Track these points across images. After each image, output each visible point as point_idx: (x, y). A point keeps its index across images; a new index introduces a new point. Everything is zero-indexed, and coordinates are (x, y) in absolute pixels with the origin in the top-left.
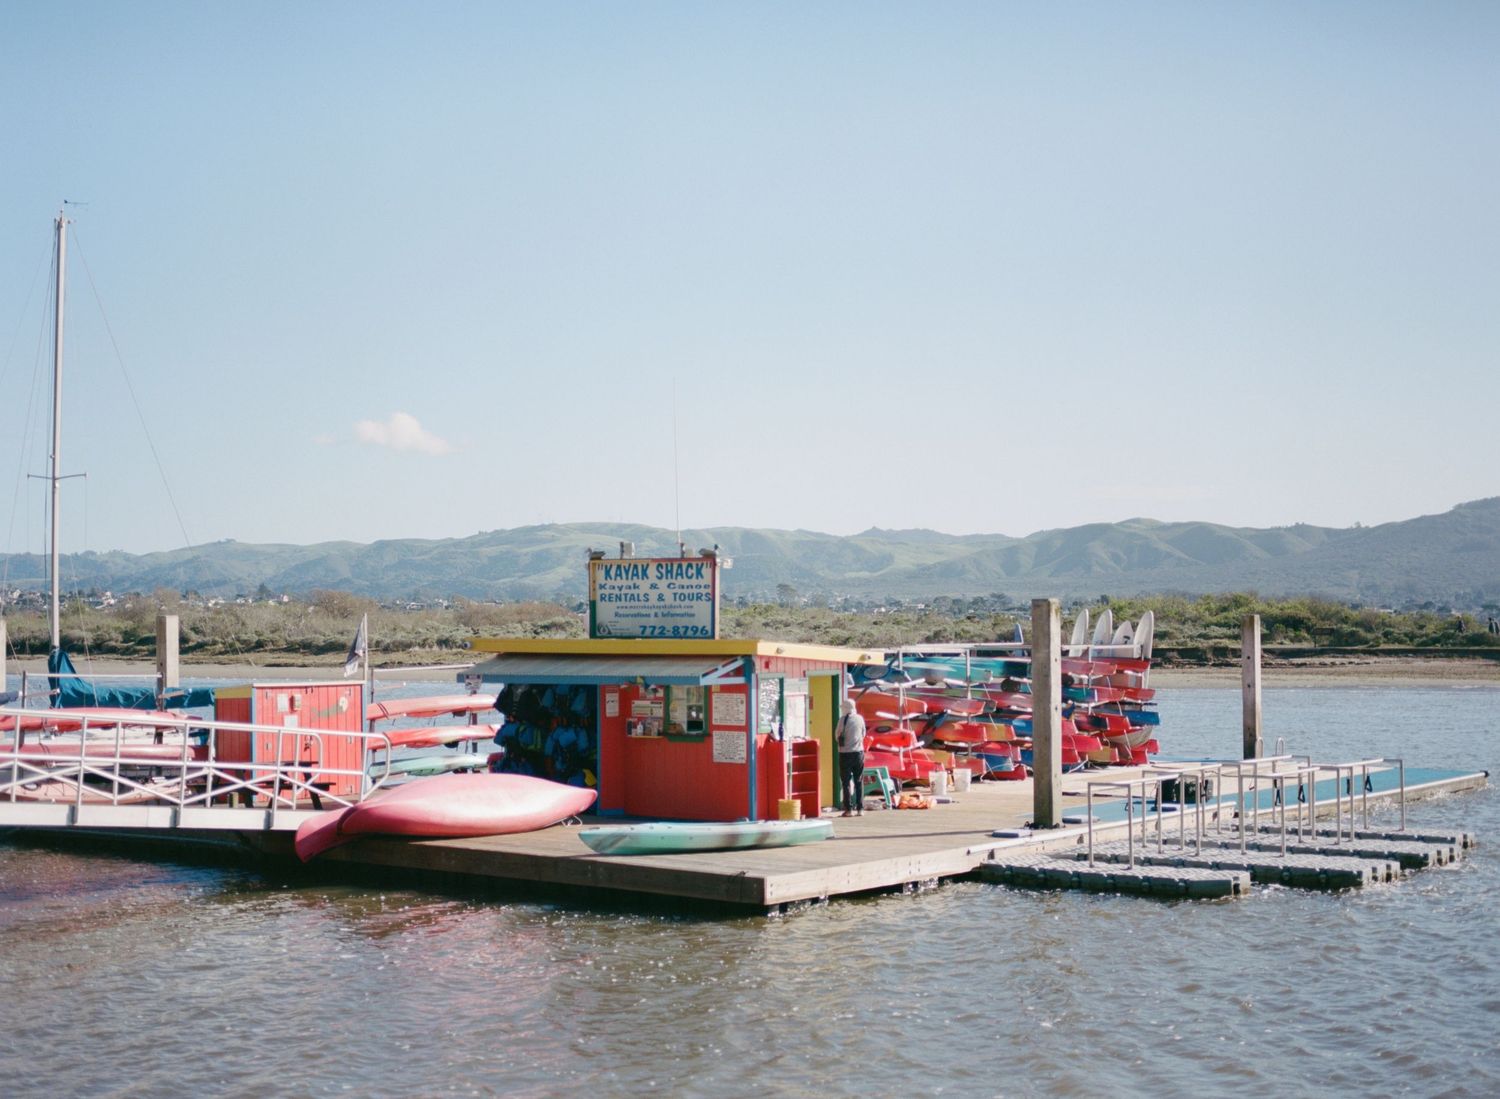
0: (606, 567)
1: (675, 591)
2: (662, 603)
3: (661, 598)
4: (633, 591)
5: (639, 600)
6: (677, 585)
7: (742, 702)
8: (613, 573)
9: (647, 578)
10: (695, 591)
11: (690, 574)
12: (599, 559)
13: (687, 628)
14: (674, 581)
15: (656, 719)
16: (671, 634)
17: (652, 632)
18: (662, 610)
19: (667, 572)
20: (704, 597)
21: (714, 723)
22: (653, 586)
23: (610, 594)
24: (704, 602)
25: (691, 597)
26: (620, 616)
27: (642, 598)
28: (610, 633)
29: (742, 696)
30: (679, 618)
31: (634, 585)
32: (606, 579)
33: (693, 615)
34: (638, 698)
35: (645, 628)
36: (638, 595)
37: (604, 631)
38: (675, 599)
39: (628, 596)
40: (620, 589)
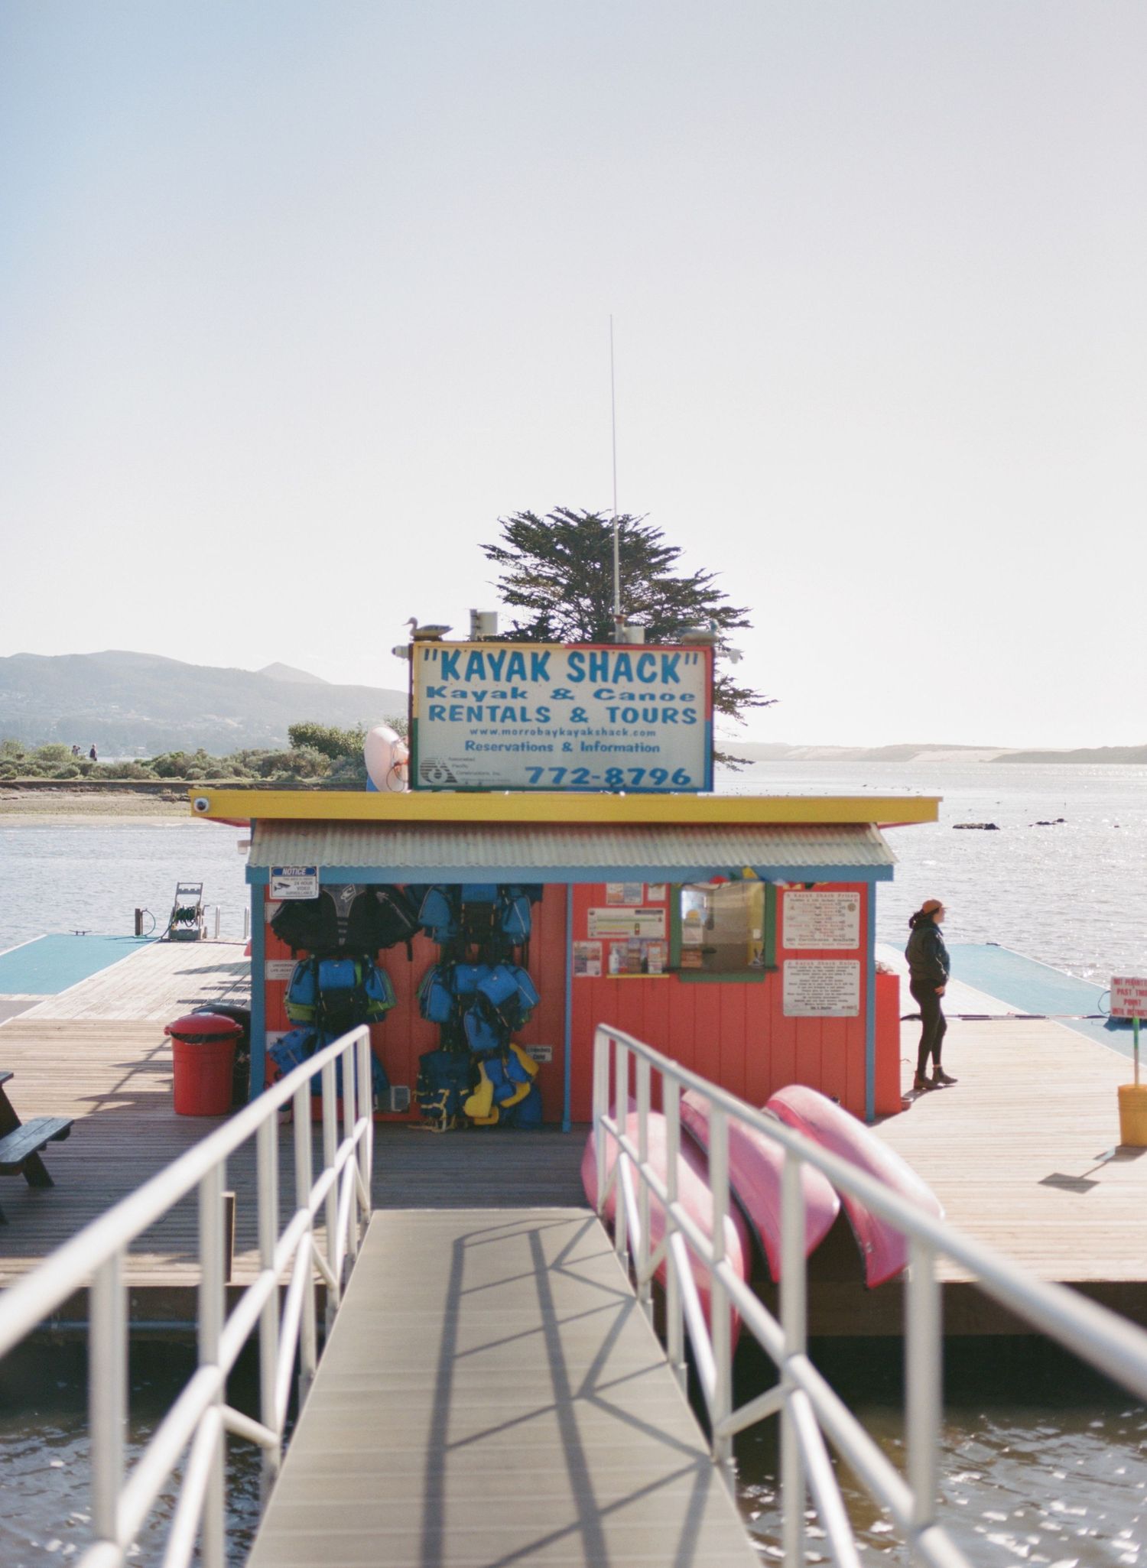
0: (445, 654)
1: (612, 703)
2: (582, 726)
3: (578, 715)
4: (509, 702)
5: (524, 719)
6: (617, 694)
7: (851, 908)
8: (461, 666)
9: (546, 678)
10: (660, 705)
11: (647, 673)
12: (436, 639)
13: (640, 772)
14: (609, 685)
15: (655, 942)
16: (601, 782)
17: (557, 779)
18: (581, 738)
19: (594, 668)
20: (680, 717)
21: (787, 945)
22: (559, 694)
23: (453, 708)
24: (681, 724)
25: (651, 716)
26: (479, 747)
27: (531, 714)
28: (451, 779)
29: (855, 897)
30: (620, 754)
31: (514, 690)
32: (445, 677)
33: (655, 749)
34: (602, 904)
35: (539, 771)
36: (523, 710)
37: (438, 775)
38: (613, 719)
39: (499, 713)
40: (480, 697)
